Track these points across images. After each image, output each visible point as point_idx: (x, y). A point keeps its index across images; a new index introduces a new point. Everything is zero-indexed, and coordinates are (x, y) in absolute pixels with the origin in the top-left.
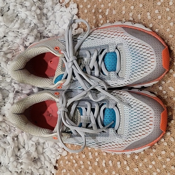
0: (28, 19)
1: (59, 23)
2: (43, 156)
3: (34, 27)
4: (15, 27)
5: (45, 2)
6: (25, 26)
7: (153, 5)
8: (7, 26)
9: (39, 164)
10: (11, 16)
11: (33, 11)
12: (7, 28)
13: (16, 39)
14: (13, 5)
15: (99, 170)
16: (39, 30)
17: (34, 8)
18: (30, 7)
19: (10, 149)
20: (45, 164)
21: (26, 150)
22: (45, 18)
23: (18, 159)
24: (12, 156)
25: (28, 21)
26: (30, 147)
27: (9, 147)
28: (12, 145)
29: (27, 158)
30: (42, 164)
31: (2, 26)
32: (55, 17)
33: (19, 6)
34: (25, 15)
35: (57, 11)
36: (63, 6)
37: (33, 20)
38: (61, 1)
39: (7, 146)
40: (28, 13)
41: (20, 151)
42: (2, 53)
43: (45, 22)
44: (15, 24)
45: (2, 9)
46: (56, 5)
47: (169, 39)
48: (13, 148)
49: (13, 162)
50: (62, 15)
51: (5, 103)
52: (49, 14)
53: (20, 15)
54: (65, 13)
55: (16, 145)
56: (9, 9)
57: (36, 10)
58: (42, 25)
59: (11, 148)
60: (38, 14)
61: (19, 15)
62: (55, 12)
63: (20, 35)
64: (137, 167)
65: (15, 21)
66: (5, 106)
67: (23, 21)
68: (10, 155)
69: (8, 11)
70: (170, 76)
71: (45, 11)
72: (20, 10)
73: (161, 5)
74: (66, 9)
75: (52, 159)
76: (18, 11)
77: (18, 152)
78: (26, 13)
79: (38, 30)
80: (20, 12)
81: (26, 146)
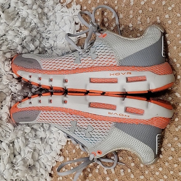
0: (29, 17)
1: (60, 23)
2: (38, 162)
3: (34, 27)
4: (16, 26)
5: (45, 1)
6: (25, 25)
7: (163, 10)
8: (8, 24)
9: (34, 171)
10: (12, 13)
11: (34, 9)
12: (8, 26)
13: (16, 38)
14: (14, 2)
15: (100, 177)
16: (40, 30)
17: (35, 7)
18: (31, 5)
19: (6, 156)
20: (40, 171)
21: (22, 157)
22: (45, 18)
23: (13, 166)
24: (8, 163)
25: (28, 20)
26: (26, 154)
27: (5, 153)
28: (8, 151)
29: (23, 165)
30: (37, 172)
31: (2, 23)
32: (56, 17)
33: (20, 4)
34: (27, 14)
35: (58, 11)
36: (64, 7)
37: (34, 19)
38: (62, 1)
39: (3, 152)
40: (29, 11)
41: (16, 158)
42: (1, 52)
43: (45, 22)
44: (16, 22)
45: (3, 5)
46: (56, 5)
47: (178, 45)
48: (9, 154)
49: (9, 169)
50: (63, 15)
51: (2, 106)
52: (50, 14)
53: (21, 13)
54: (66, 14)
55: (12, 152)
56: (10, 6)
57: (37, 9)
58: (43, 25)
59: (7, 154)
60: (39, 13)
61: (19, 13)
62: (56, 12)
63: (20, 34)
64: (143, 175)
65: (16, 19)
66: (2, 109)
67: (24, 20)
68: (5, 162)
69: (9, 8)
70: (177, 83)
71: (46, 10)
72: (21, 7)
73: (172, 11)
74: (68, 10)
75: (48, 166)
76: (18, 9)
77: (14, 159)
78: (27, 11)
79: (38, 30)
80: (21, 10)
81: (22, 153)
